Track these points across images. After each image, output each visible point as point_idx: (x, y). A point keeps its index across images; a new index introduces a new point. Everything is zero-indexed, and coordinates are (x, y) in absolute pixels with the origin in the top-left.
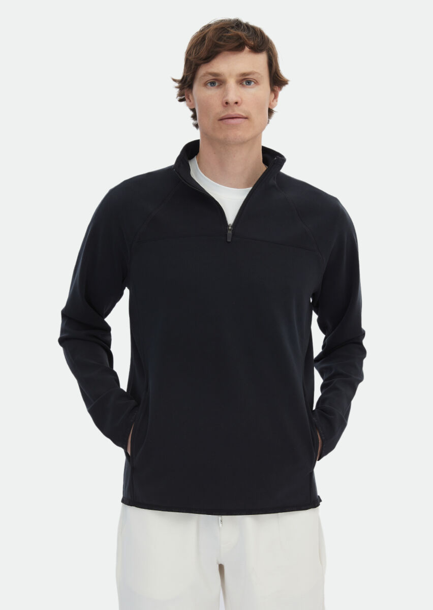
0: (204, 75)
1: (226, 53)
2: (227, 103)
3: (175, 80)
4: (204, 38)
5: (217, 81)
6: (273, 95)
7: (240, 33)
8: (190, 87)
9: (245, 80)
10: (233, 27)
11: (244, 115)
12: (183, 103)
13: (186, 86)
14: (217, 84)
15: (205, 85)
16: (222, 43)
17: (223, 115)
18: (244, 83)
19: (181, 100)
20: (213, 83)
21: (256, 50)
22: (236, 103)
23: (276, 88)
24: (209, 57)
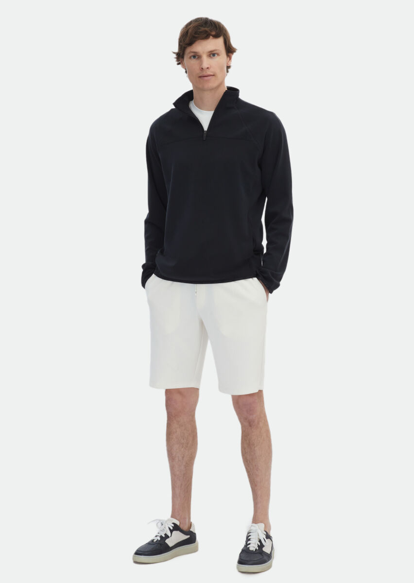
0: (189, 53)
1: (200, 40)
2: (202, 69)
3: (174, 53)
4: (187, 32)
5: (196, 56)
6: (229, 59)
7: (206, 29)
8: (183, 57)
9: (212, 54)
10: (202, 26)
11: (212, 74)
12: (180, 66)
13: (180, 57)
14: (197, 57)
15: (190, 58)
16: (197, 36)
17: (201, 75)
18: (212, 56)
19: (178, 64)
20: (194, 57)
21: (216, 36)
22: (208, 68)
23: (230, 54)
24: (191, 43)
